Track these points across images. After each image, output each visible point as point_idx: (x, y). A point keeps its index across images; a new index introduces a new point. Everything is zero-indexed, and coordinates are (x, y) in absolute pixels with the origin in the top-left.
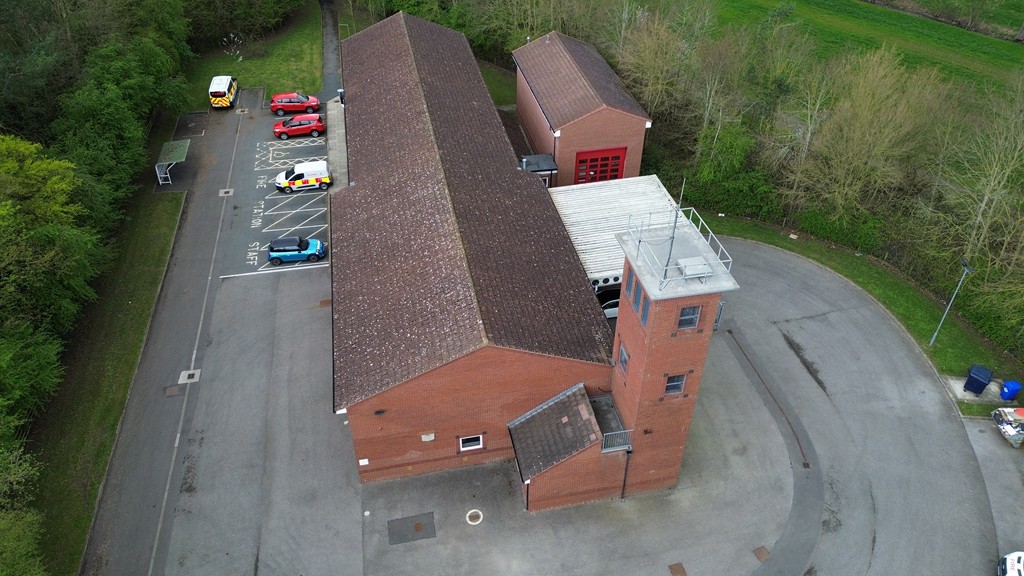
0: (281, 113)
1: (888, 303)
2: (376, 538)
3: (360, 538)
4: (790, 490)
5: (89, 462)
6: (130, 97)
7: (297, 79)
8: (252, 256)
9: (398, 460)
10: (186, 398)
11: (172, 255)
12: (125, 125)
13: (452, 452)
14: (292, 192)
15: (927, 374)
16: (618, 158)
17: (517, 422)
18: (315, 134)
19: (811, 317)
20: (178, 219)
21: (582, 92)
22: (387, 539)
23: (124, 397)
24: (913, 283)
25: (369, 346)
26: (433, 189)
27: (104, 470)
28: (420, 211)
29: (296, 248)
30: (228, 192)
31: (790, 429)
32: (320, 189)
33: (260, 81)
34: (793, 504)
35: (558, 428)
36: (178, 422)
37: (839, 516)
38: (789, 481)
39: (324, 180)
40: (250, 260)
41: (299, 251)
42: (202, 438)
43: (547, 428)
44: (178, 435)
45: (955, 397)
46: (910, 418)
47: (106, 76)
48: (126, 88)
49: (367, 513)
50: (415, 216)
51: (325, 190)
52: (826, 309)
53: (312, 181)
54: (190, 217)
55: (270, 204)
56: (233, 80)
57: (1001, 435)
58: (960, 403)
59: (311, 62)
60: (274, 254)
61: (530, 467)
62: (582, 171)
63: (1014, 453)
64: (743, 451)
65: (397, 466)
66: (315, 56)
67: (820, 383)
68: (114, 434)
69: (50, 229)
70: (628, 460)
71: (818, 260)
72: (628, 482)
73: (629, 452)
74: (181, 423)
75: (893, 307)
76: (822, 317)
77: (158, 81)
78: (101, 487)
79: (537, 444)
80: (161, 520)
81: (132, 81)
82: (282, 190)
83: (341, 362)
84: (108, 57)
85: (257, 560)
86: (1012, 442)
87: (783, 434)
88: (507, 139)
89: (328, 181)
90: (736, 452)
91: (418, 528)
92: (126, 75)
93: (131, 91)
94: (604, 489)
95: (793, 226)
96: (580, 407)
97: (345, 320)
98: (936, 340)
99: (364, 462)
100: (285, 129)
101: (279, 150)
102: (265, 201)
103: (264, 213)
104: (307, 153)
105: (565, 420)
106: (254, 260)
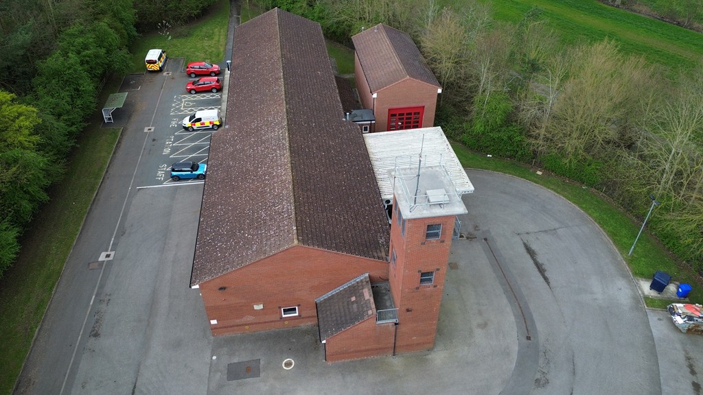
0: (193, 75)
1: (602, 223)
2: (218, 375)
3: (208, 375)
4: (515, 356)
5: (31, 312)
6: (87, 62)
7: (208, 53)
8: (161, 174)
9: (238, 321)
10: (102, 271)
11: (107, 171)
12: (81, 82)
13: (275, 317)
14: (194, 130)
15: (625, 276)
16: (419, 113)
17: (322, 299)
18: (214, 91)
19: (546, 231)
20: (115, 146)
21: (394, 67)
22: (225, 377)
23: (61, 268)
24: (622, 210)
25: (219, 241)
26: (278, 133)
27: (41, 318)
28: (267, 148)
29: (189, 169)
30: (150, 129)
31: (520, 311)
32: (212, 129)
33: (182, 53)
34: (516, 366)
35: (348, 305)
36: (95, 287)
37: (548, 377)
38: (515, 349)
39: (215, 123)
40: (159, 177)
41: (192, 172)
42: (109, 300)
43: (341, 304)
44: (94, 297)
45: (643, 293)
46: (608, 307)
47: (72, 48)
48: (85, 56)
49: (214, 358)
50: (264, 151)
51: (216, 130)
52: (557, 225)
53: (207, 124)
54: (123, 146)
55: (177, 138)
56: (163, 52)
57: (673, 323)
58: (646, 298)
59: (219, 41)
60: (174, 173)
61: (327, 331)
62: (393, 122)
63: (682, 336)
64: (484, 326)
65: (237, 326)
66: (221, 37)
67: (546, 279)
68: (50, 294)
69: (16, 152)
70: (396, 329)
71: (555, 191)
72: (397, 344)
73: (396, 324)
74: (97, 288)
75: (605, 227)
76: (553, 231)
77: (108, 52)
78: (37, 330)
79: (334, 315)
80: (74, 355)
81: (89, 52)
82: (186, 129)
83: (200, 252)
84: (74, 35)
85: (135, 387)
86: (680, 328)
87: (515, 315)
88: (339, 98)
89: (218, 124)
90: (479, 326)
91: (248, 370)
92: (86, 47)
93: (88, 59)
94: (380, 349)
95: (539, 166)
96: (364, 290)
97: (207, 222)
98: (633, 252)
99: (214, 322)
100: (193, 87)
101: (189, 101)
102: (174, 135)
103: (172, 144)
104: (207, 103)
105: (353, 299)
106: (161, 177)
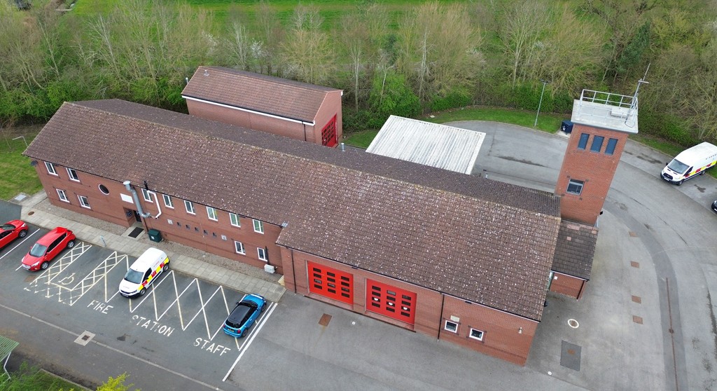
1: (500, 120)
3: (569, 384)
18: (71, 244)
21: (294, 92)
22: (574, 371)
30: (86, 337)
35: (571, 245)
39: (164, 263)
43: (565, 250)
49: (550, 373)
51: (169, 269)
53: (158, 269)
55: (146, 312)
61: (583, 271)
67: (538, 165)
75: (505, 121)
79: (572, 260)
91: (571, 352)
96: (568, 227)
102: (134, 314)
103: (156, 321)
104: (91, 261)
105: (569, 238)
106: (222, 349)
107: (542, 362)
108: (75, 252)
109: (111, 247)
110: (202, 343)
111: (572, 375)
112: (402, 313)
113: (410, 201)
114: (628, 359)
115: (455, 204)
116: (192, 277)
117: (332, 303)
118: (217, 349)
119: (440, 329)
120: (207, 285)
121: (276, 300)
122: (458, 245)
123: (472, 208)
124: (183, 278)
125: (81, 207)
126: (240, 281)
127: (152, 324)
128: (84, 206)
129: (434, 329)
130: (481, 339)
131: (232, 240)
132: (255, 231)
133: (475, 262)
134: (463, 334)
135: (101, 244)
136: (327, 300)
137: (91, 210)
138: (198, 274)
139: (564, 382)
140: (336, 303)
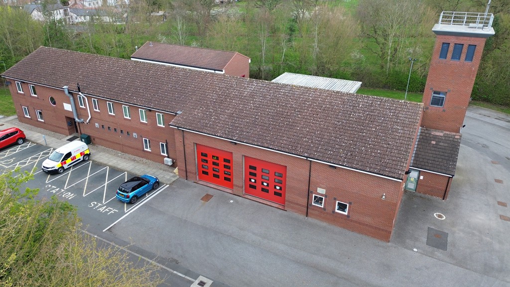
8: (105, 209)
18: (20, 141)
21: (212, 53)
22: (441, 251)
35: (435, 147)
39: (84, 153)
40: (108, 212)
43: (430, 152)
49: (415, 250)
53: (79, 156)
55: (61, 184)
60: (131, 194)
61: (448, 168)
79: (436, 159)
82: (54, 173)
89: (87, 152)
91: (438, 236)
96: (433, 134)
102: (48, 184)
103: (63, 189)
104: (31, 152)
105: (434, 142)
106: (111, 210)
107: (407, 241)
108: (21, 147)
109: (50, 146)
110: (95, 205)
111: (439, 253)
112: (276, 193)
113: (287, 95)
114: (497, 246)
115: (327, 96)
116: (105, 165)
117: (216, 188)
118: (107, 210)
119: (308, 205)
120: (114, 171)
121: (169, 183)
122: (326, 124)
123: (342, 98)
124: (97, 165)
125: (37, 121)
126: (143, 170)
127: (60, 190)
128: (40, 120)
129: (303, 206)
130: (346, 213)
131: (141, 136)
132: (158, 125)
133: (341, 135)
134: (329, 210)
135: (44, 144)
136: (212, 186)
137: (44, 123)
138: (110, 164)
139: (431, 258)
140: (219, 188)
